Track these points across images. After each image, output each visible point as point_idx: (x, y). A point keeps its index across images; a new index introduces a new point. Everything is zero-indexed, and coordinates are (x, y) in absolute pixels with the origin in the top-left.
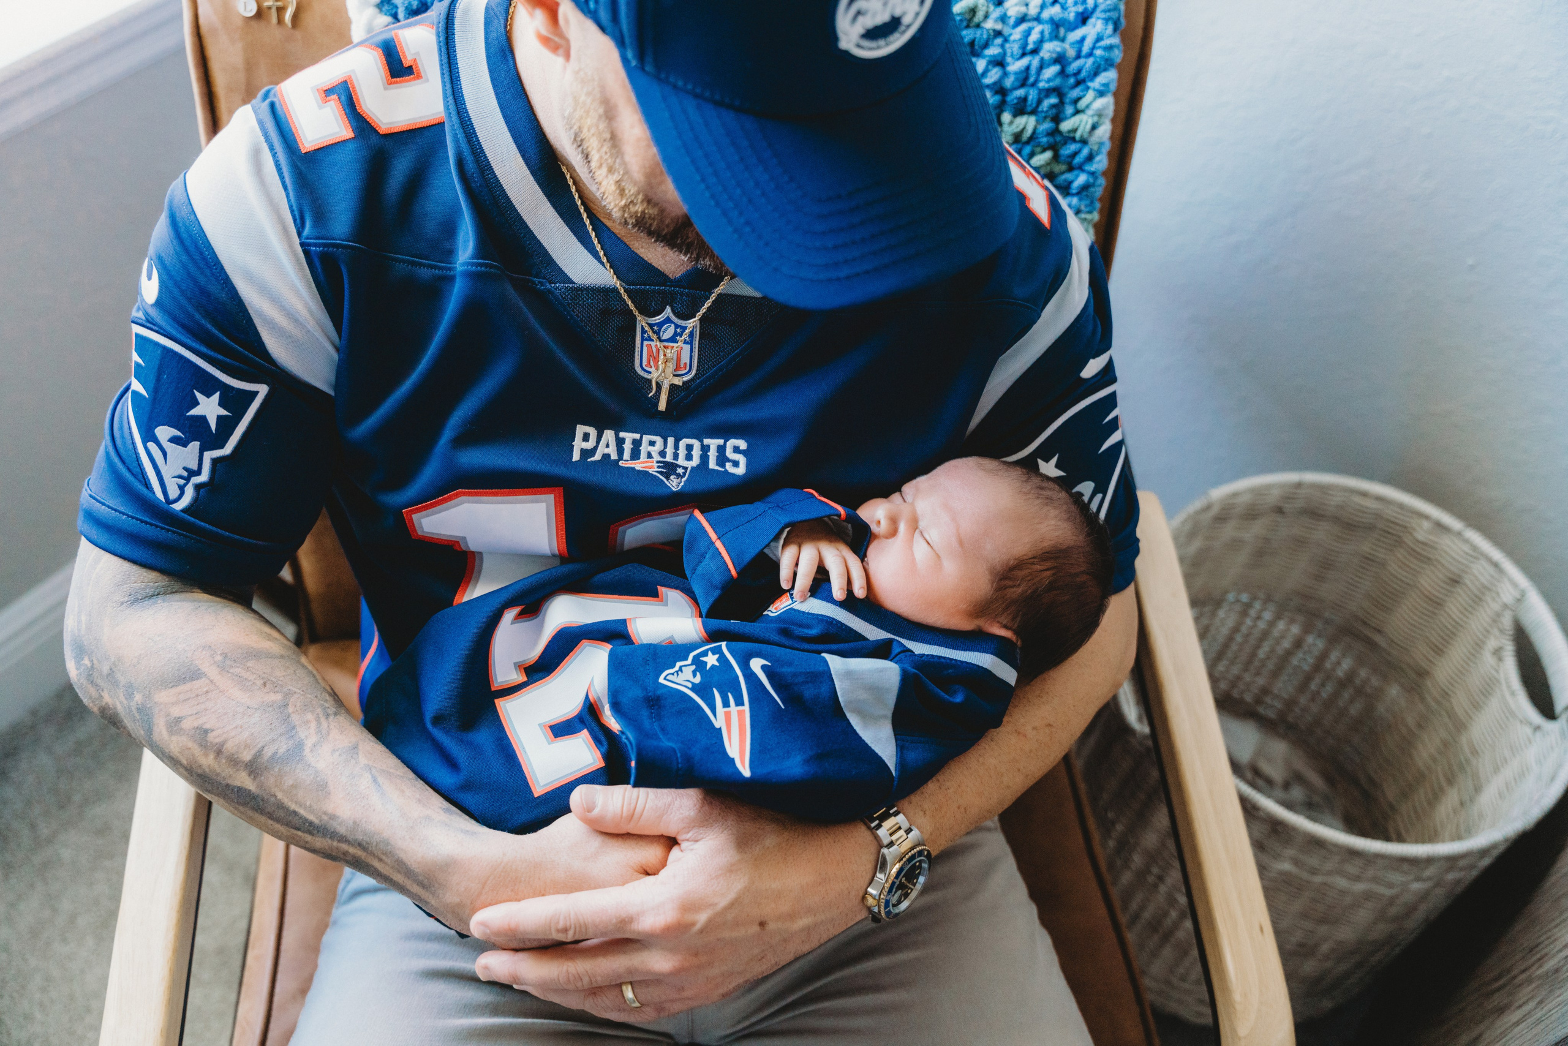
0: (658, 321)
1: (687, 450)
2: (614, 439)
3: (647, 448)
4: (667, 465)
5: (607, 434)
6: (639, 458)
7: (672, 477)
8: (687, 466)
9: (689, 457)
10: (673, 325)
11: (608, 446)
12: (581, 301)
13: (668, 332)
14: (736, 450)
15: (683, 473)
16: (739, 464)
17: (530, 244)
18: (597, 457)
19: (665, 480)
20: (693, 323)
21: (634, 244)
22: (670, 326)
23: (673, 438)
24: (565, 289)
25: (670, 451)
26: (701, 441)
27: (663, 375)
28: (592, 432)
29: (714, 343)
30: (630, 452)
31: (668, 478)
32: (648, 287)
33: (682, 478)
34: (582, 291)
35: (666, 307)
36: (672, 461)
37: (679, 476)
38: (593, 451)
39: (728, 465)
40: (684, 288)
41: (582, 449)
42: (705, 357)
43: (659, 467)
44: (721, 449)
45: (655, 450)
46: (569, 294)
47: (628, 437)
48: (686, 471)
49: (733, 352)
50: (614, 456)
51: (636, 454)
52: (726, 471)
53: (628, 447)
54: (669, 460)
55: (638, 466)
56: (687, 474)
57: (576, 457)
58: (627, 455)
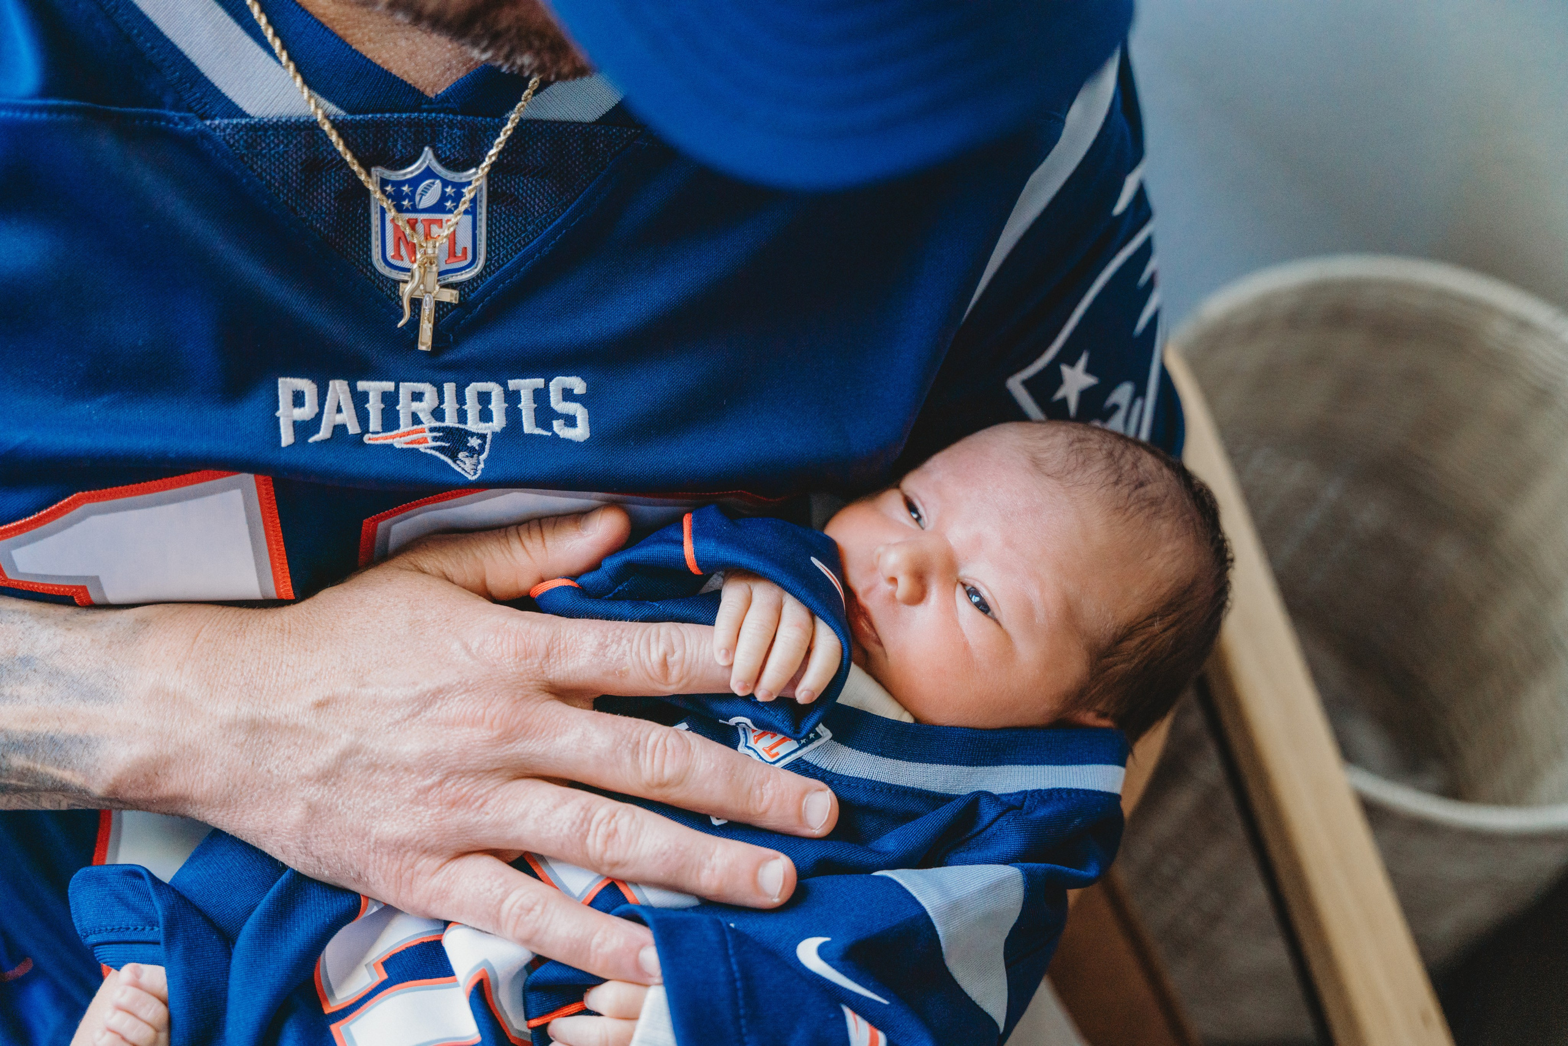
0: (409, 176)
1: (480, 402)
2: (349, 395)
3: (410, 406)
4: (449, 434)
5: (334, 387)
6: (398, 427)
7: (461, 455)
8: (485, 432)
9: (485, 416)
10: (438, 181)
11: (339, 410)
12: (264, 148)
13: (430, 194)
14: (568, 395)
15: (479, 445)
16: (576, 421)
17: (152, 48)
18: (324, 433)
19: (450, 461)
20: (477, 177)
21: (354, 34)
22: (433, 183)
23: (453, 384)
24: (232, 129)
25: (450, 407)
26: (504, 385)
27: (422, 287)
28: (307, 386)
29: (514, 208)
30: (380, 417)
31: (455, 458)
32: (387, 115)
33: (480, 454)
34: (266, 130)
35: (422, 150)
36: (457, 425)
37: (472, 452)
38: (314, 424)
39: (557, 425)
40: (455, 114)
41: (295, 423)
42: (499, 235)
43: (435, 439)
44: (541, 397)
45: (423, 408)
46: (241, 137)
47: (374, 390)
48: (485, 442)
49: (550, 224)
50: (353, 429)
51: (390, 421)
52: (555, 435)
53: (374, 407)
54: (451, 425)
55: (399, 440)
56: (487, 447)
57: (287, 438)
58: (375, 423)
